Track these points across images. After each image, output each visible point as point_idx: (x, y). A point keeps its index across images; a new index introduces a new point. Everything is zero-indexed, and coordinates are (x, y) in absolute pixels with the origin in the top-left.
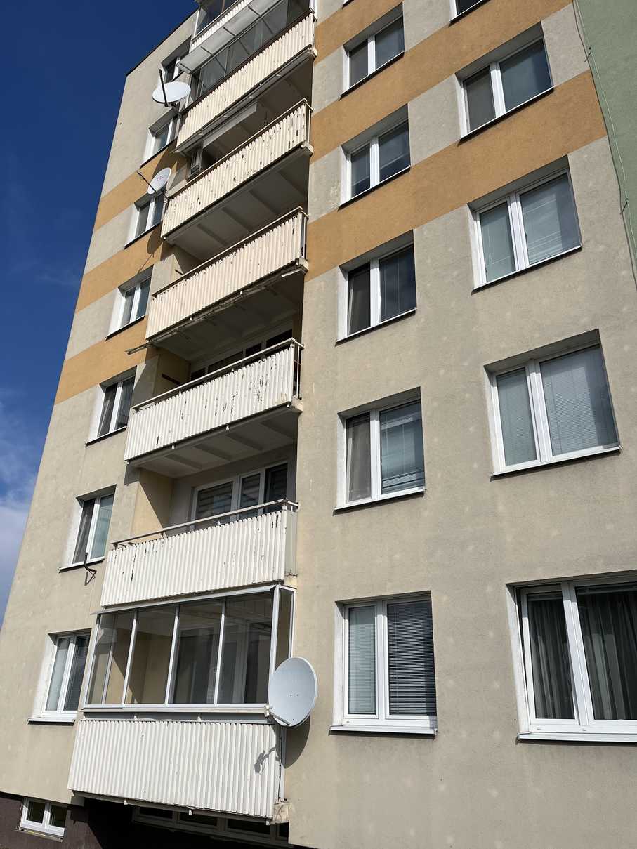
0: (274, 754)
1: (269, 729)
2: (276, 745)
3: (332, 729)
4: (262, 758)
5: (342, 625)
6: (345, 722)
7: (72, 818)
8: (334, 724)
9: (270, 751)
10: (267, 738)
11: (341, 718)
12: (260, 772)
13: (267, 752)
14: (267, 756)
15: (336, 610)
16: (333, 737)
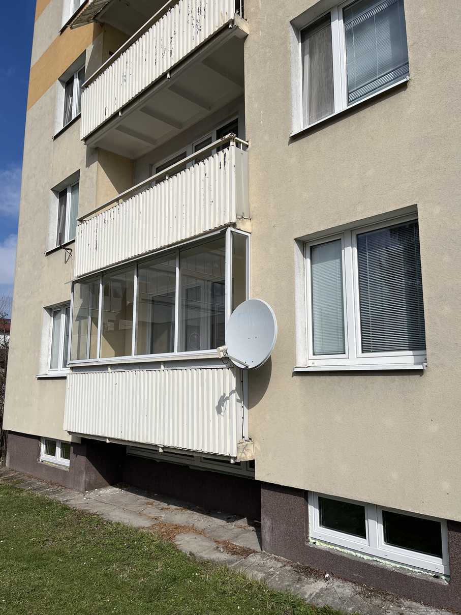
0: (235, 396)
1: (228, 372)
2: (236, 388)
3: (296, 370)
4: (223, 400)
5: (303, 264)
6: (310, 363)
7: (74, 452)
8: (297, 366)
9: (231, 394)
10: (226, 381)
11: (305, 359)
12: (222, 413)
13: (228, 395)
14: (228, 398)
15: (296, 249)
16: (298, 379)
